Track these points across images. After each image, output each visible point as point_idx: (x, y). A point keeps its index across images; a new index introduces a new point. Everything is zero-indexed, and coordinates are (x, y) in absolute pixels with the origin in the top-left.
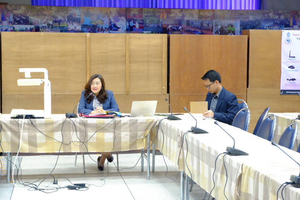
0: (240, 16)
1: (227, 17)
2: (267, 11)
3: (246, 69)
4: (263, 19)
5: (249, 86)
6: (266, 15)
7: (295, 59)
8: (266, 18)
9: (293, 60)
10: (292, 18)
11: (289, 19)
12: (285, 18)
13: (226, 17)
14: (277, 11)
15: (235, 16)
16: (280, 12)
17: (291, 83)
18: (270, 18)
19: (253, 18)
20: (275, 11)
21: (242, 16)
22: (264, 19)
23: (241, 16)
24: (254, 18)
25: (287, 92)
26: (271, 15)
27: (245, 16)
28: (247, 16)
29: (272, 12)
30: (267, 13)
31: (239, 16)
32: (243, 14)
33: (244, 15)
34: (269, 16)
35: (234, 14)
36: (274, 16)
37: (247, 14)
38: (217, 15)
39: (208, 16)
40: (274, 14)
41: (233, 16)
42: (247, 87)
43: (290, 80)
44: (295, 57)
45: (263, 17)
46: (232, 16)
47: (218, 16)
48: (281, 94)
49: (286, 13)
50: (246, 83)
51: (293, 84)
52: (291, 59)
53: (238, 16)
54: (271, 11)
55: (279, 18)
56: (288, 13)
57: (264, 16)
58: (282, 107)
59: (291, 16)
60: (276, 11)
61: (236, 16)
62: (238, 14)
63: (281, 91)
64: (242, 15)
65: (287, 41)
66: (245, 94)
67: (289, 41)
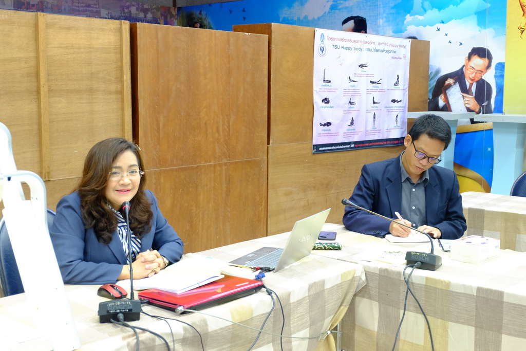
0: (86, 8)
1: (65, 9)
2: (128, 4)
3: (266, 106)
4: (121, 16)
5: (271, 141)
6: (126, 11)
7: (331, 86)
8: (126, 15)
9: (328, 88)
10: (163, 18)
11: (159, 20)
12: (153, 18)
13: (63, 8)
14: (142, 5)
15: (77, 8)
16: (146, 6)
17: (325, 130)
18: (132, 15)
19: (107, 14)
20: (138, 4)
21: (90, 9)
22: (123, 16)
23: (88, 9)
24: (109, 13)
25: (320, 149)
26: (133, 10)
27: (95, 10)
28: (98, 10)
29: (134, 6)
30: (128, 7)
31: (84, 8)
32: (92, 6)
33: (93, 8)
34: (130, 12)
35: (77, 5)
36: (137, 12)
37: (97, 6)
38: (48, 3)
39: (31, 4)
40: (137, 9)
41: (76, 8)
42: (268, 143)
43: (324, 125)
44: (330, 82)
45: (121, 13)
46: (73, 7)
47: (50, 6)
48: (314, 154)
49: (154, 9)
50: (266, 136)
51: (327, 132)
52: (325, 86)
53: (82, 8)
54: (133, 3)
55: (145, 17)
56: (158, 9)
57: (124, 11)
58: (314, 178)
59: (162, 15)
60: (140, 4)
61: (80, 9)
62: (84, 5)
63: (314, 145)
64: (89, 6)
65: (321, 49)
66: (265, 158)
67: (323, 50)
